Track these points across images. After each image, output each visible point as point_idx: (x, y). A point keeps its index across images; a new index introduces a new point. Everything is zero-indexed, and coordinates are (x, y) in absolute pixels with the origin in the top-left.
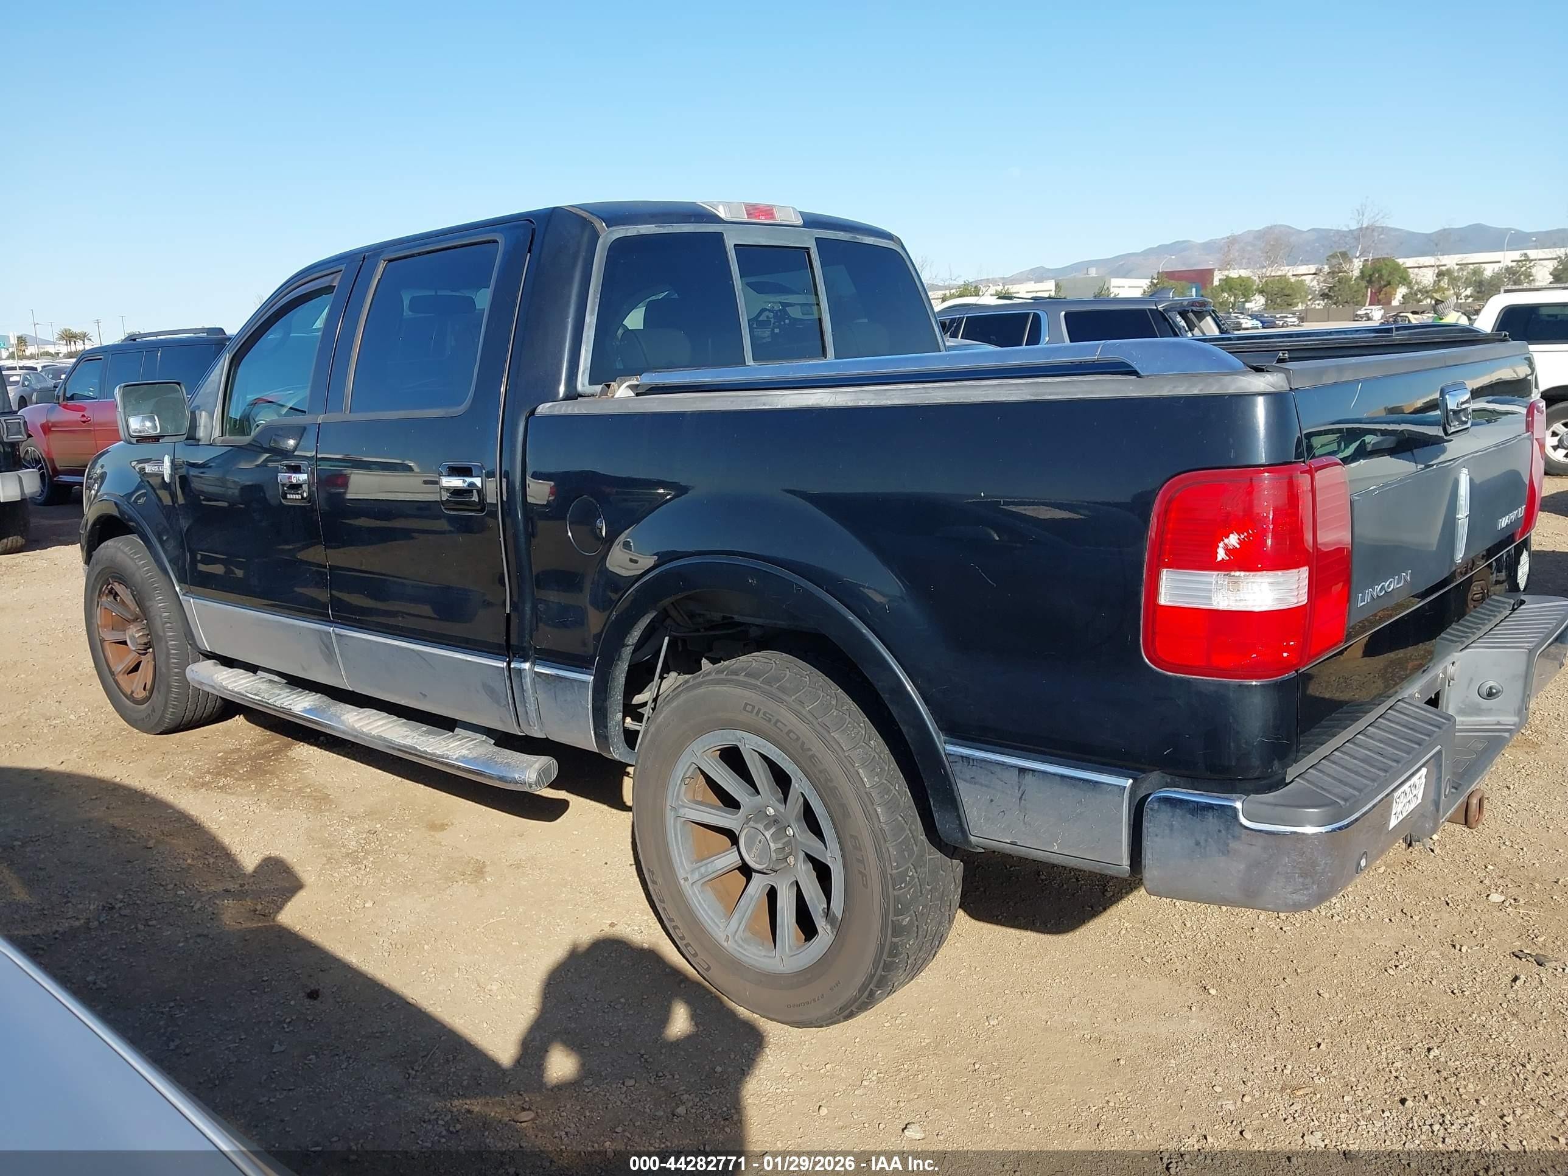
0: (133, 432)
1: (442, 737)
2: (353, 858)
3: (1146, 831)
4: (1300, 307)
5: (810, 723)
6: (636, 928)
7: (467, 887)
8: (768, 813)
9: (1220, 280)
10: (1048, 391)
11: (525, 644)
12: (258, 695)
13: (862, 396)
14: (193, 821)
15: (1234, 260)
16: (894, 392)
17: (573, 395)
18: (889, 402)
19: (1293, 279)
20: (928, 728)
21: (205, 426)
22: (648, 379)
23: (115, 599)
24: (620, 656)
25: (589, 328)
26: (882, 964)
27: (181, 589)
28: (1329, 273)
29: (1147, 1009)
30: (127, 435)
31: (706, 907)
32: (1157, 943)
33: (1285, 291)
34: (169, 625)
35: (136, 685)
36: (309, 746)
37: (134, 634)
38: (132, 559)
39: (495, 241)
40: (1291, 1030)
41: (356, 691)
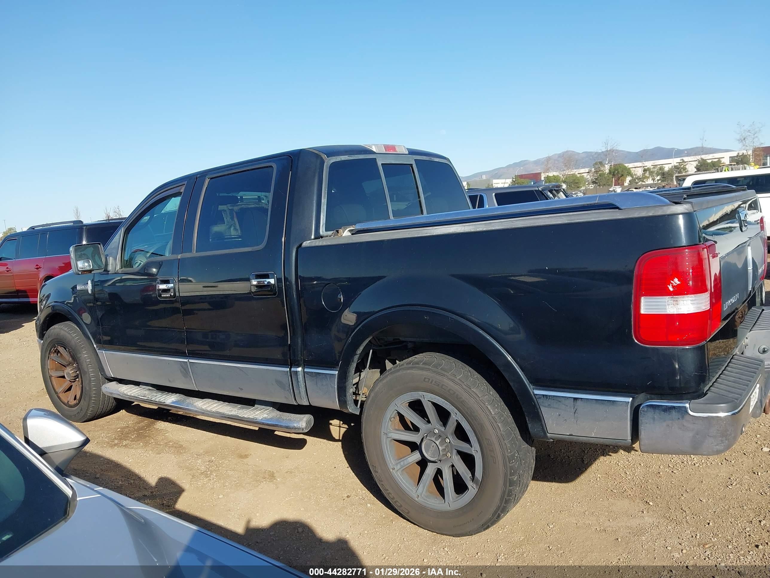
0: (80, 269)
1: (250, 409)
2: (205, 474)
3: (641, 422)
4: (583, 188)
5: (460, 385)
6: (361, 497)
7: (268, 484)
8: (435, 432)
9: (544, 177)
10: (576, 218)
11: (299, 359)
12: (145, 397)
13: (478, 226)
14: (116, 463)
15: (550, 168)
16: (496, 223)
17: (318, 237)
18: (493, 228)
19: (578, 176)
20: (525, 383)
21: (112, 264)
22: (358, 227)
23: (57, 354)
24: (353, 360)
25: (324, 205)
26: (504, 501)
27: (97, 347)
28: (594, 172)
29: (622, 514)
30: (76, 270)
31: (405, 482)
32: (616, 483)
33: (575, 181)
34: (90, 365)
35: (69, 398)
36: (164, 422)
37: (69, 372)
38: (69, 334)
39: (271, 167)
40: (694, 518)
41: (201, 390)
